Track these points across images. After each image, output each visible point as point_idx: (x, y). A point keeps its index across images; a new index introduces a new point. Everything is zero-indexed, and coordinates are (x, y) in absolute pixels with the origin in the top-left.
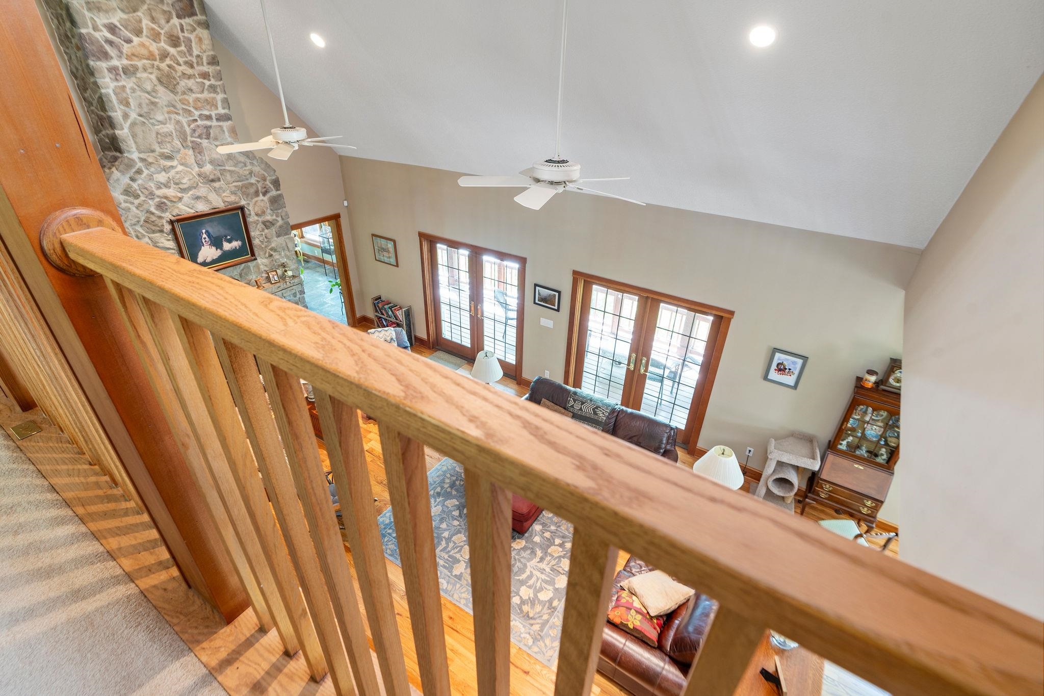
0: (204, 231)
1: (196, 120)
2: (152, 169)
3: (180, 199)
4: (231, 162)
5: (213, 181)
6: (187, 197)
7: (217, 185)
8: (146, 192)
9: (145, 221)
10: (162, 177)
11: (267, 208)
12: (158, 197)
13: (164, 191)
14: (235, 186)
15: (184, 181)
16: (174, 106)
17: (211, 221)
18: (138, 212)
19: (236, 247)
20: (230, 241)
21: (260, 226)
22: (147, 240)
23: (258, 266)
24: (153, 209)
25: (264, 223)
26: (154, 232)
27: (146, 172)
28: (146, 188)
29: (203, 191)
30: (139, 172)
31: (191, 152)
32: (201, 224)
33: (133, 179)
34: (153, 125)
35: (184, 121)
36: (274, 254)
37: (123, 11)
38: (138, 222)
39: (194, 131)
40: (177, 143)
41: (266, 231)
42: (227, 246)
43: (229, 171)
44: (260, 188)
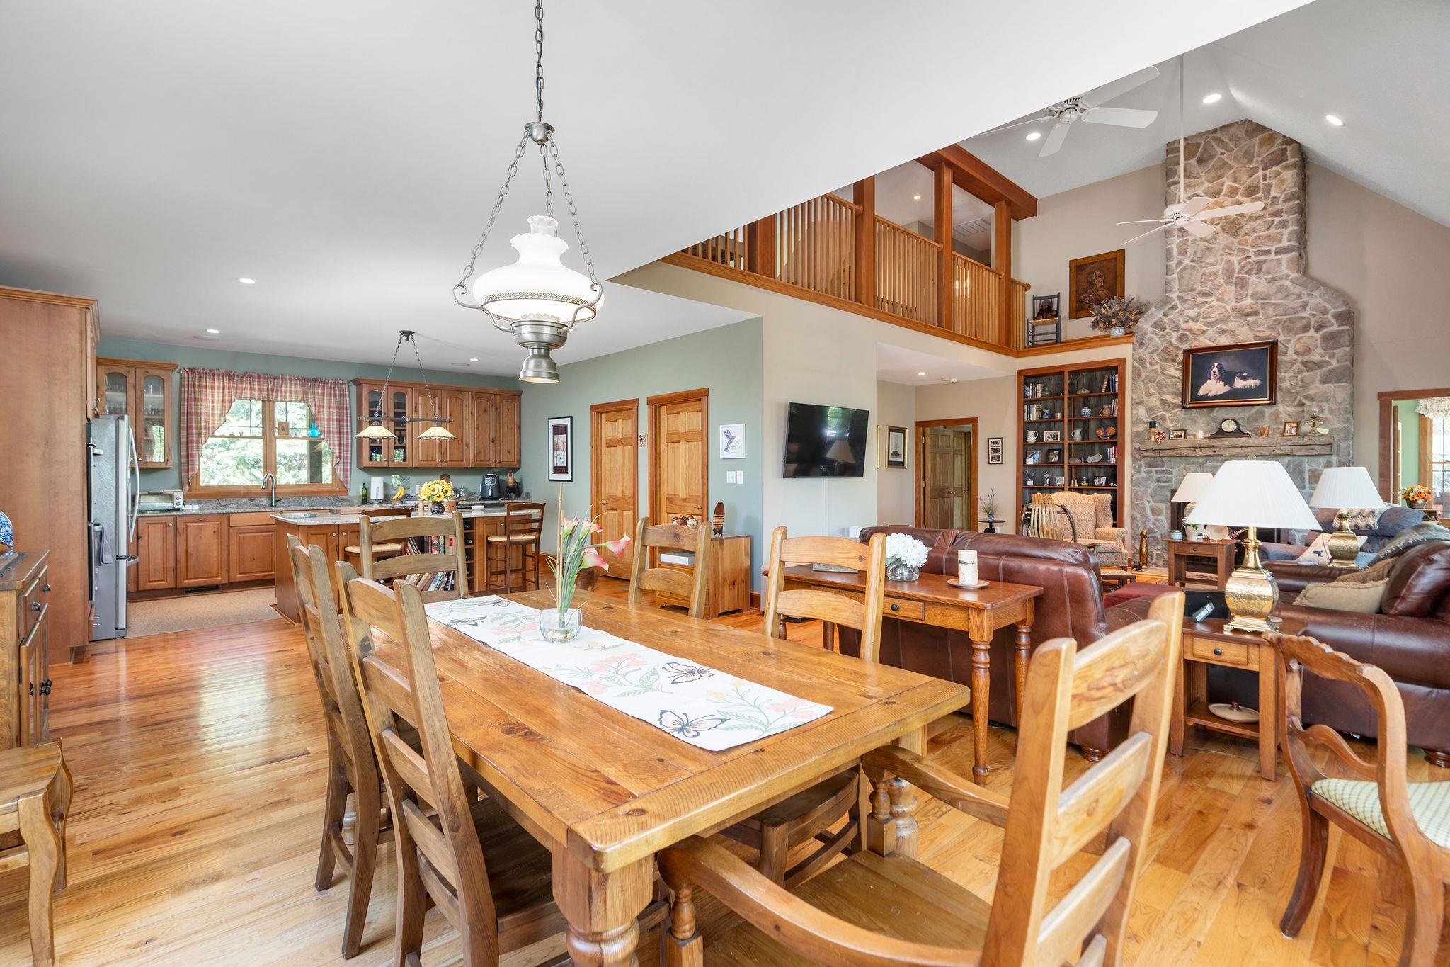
0: (1216, 364)
1: (1250, 257)
2: (1186, 305)
3: (1204, 332)
4: (1280, 295)
5: (1248, 315)
6: (1211, 331)
7: (1251, 319)
8: (1173, 325)
9: (1163, 351)
10: (1192, 313)
11: (1316, 347)
12: (1183, 329)
13: (1192, 325)
14: (1275, 320)
15: (1213, 315)
16: (1230, 248)
17: (1229, 355)
18: (1159, 342)
19: (1251, 387)
20: (1245, 379)
21: (1298, 366)
22: (1157, 367)
23: (1277, 415)
24: (1173, 341)
25: (1304, 363)
26: (1166, 360)
27: (1180, 307)
28: (1174, 322)
29: (1232, 325)
30: (1174, 308)
31: (1233, 288)
32: (1215, 357)
33: (1165, 315)
34: (1202, 267)
35: (1235, 259)
36: (1308, 403)
37: (1208, 181)
38: (1156, 350)
39: (1243, 267)
40: (1221, 280)
41: (1306, 374)
42: (1239, 383)
43: (1273, 304)
44: (1312, 323)
